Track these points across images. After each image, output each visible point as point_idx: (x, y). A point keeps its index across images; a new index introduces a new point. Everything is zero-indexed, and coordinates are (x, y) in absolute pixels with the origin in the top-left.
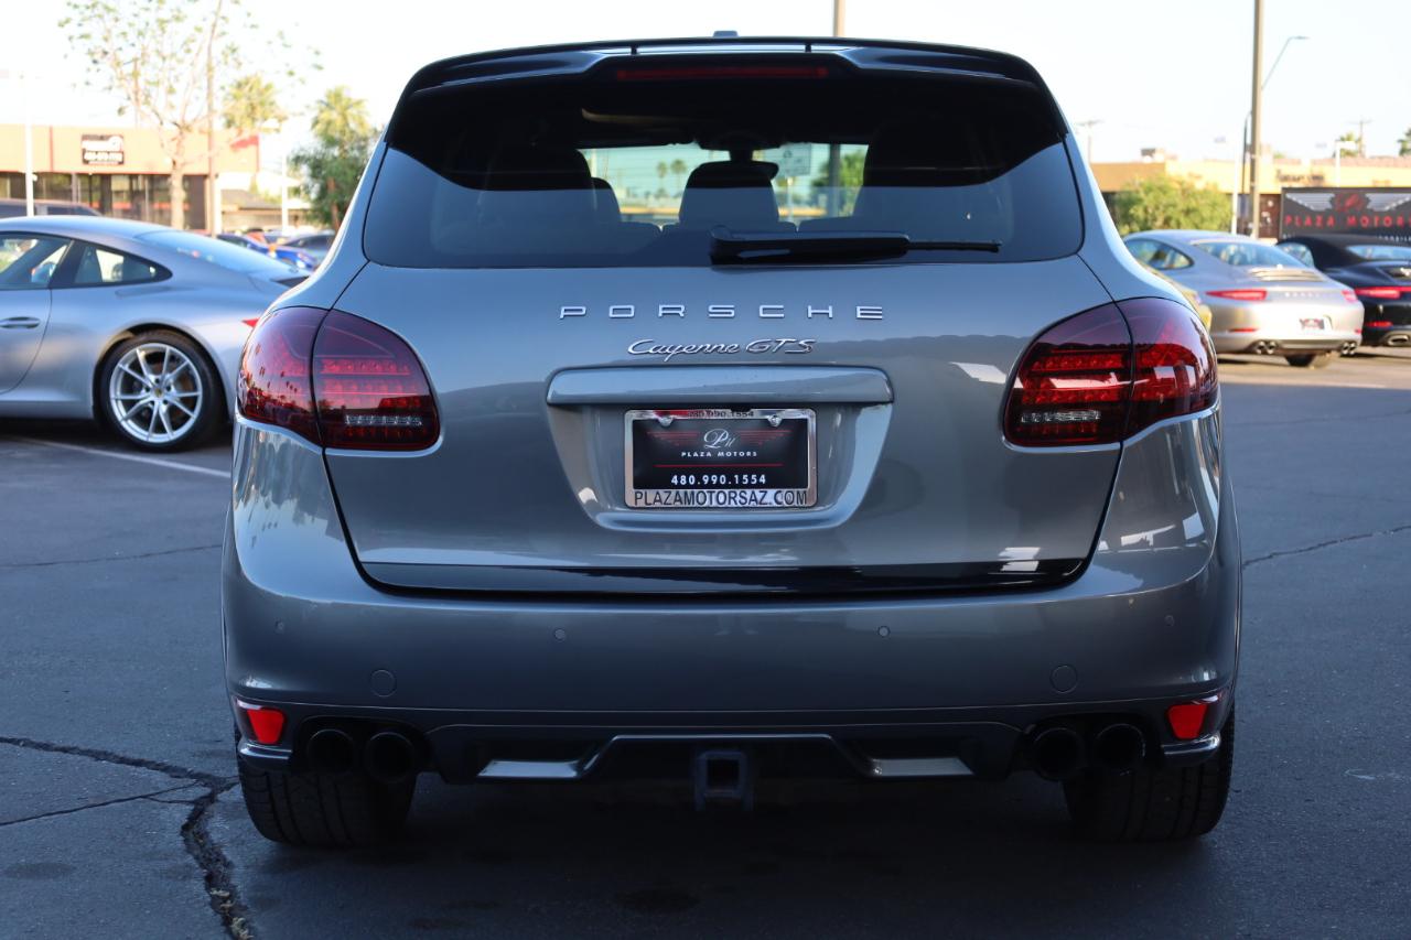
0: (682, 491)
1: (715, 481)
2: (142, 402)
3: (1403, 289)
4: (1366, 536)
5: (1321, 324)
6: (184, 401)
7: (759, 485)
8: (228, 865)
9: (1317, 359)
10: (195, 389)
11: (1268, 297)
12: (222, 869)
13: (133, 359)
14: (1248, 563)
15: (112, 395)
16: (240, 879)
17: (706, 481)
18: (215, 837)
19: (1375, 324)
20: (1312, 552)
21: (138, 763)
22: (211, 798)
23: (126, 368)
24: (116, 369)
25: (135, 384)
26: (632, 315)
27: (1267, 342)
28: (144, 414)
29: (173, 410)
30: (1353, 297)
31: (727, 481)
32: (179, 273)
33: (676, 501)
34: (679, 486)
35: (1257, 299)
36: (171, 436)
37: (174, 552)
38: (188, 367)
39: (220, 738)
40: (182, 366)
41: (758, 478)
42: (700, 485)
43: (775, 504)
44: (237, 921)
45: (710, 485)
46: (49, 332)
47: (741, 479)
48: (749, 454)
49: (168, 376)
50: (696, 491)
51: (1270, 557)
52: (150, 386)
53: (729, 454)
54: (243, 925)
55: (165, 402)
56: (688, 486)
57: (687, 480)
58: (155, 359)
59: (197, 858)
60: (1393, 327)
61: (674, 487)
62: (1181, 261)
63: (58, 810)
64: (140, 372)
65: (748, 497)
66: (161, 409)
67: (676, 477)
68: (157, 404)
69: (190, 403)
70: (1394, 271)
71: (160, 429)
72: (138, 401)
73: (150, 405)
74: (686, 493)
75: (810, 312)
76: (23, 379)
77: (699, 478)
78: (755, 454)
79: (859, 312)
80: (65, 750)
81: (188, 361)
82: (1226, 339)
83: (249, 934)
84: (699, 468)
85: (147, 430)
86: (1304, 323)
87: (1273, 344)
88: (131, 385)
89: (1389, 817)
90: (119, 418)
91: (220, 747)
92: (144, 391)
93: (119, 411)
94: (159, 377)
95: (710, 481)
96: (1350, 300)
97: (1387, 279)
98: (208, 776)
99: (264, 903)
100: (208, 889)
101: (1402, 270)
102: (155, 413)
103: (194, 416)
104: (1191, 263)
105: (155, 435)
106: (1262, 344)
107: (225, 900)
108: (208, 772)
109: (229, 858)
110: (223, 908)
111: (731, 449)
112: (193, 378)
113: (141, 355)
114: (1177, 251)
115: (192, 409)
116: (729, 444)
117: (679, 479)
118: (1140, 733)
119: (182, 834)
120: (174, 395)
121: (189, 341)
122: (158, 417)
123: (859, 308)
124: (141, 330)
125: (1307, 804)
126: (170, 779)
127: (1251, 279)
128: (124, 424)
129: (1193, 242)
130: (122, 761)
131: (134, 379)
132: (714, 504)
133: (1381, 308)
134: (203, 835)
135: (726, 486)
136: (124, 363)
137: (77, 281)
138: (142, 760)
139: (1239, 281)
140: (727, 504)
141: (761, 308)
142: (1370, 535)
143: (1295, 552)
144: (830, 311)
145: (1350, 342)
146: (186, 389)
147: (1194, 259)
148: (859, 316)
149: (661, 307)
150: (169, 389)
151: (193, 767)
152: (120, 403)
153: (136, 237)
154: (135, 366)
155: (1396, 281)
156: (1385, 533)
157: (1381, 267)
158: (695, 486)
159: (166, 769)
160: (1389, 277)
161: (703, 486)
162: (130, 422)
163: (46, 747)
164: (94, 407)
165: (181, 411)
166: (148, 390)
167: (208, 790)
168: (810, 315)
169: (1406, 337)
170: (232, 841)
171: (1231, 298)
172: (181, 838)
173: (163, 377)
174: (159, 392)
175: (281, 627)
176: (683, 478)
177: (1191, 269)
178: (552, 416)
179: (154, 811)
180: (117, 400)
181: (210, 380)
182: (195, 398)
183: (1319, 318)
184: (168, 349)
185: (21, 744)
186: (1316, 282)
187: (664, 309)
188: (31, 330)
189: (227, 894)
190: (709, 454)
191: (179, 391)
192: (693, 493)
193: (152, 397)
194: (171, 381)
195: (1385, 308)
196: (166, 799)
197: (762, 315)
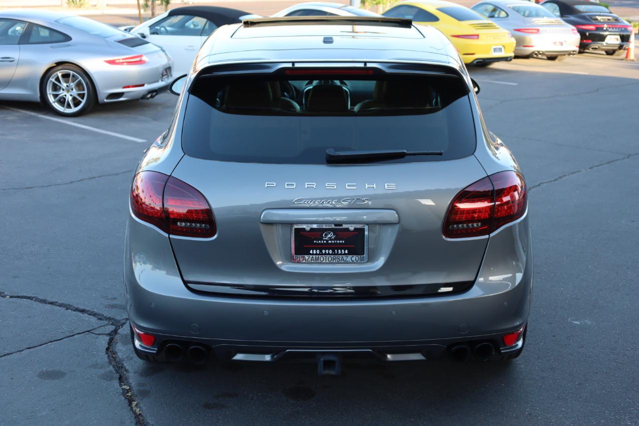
0: (314, 256)
1: (327, 252)
2: (60, 96)
3: (598, 26)
4: (578, 172)
5: (562, 44)
6: (79, 95)
7: (345, 254)
8: (127, 371)
9: (559, 58)
10: (84, 90)
11: (540, 32)
12: (125, 373)
13: (56, 77)
14: (530, 189)
15: (48, 92)
16: (133, 379)
17: (324, 252)
18: (120, 355)
19: (585, 41)
20: (556, 182)
21: (83, 311)
22: (115, 332)
23: (53, 80)
24: (49, 81)
25: (58, 87)
26: (294, 187)
27: (538, 52)
28: (62, 100)
29: (74, 99)
30: (576, 31)
31: (332, 252)
32: (75, 38)
33: (311, 260)
34: (313, 254)
35: (535, 33)
36: (74, 110)
37: (83, 180)
38: (80, 80)
39: (115, 297)
40: (77, 80)
41: (345, 251)
42: (321, 254)
43: (351, 261)
44: (134, 403)
45: (325, 254)
46: (19, 63)
47: (338, 252)
48: (341, 242)
49: (72, 84)
50: (320, 256)
51: (539, 185)
52: (64, 88)
53: (333, 242)
54: (136, 405)
55: (71, 95)
56: (316, 254)
57: (316, 252)
58: (66, 76)
59: (114, 367)
60: (593, 43)
61: (311, 254)
62: (503, 14)
63: (55, 339)
64: (59, 82)
65: (340, 258)
66: (69, 98)
67: (312, 251)
68: (67, 96)
69: (82, 96)
70: (594, 17)
71: (69, 106)
72: (59, 94)
73: (64, 96)
74: (316, 257)
75: (367, 186)
76: (8, 84)
77: (321, 251)
78: (343, 242)
79: (386, 186)
80: (52, 303)
81: (80, 78)
82: (521, 50)
83: (139, 411)
84: (321, 247)
85: (64, 107)
86: (555, 43)
87: (541, 52)
88: (55, 88)
89: (585, 346)
90: (51, 102)
91: (115, 302)
92: (61, 90)
93: (51, 99)
94: (68, 84)
95: (325, 252)
96: (575, 33)
97: (590, 21)
98: (113, 319)
99: (144, 394)
100: (121, 385)
101: (597, 17)
102: (67, 100)
103: (84, 101)
104: (508, 15)
105: (67, 109)
106: (536, 52)
107: (128, 391)
108: (113, 317)
109: (127, 368)
110: (128, 396)
111: (334, 240)
112: (82, 85)
113: (60, 75)
114: (501, 9)
115: (83, 98)
116: (333, 238)
117: (313, 251)
118: (491, 345)
119: (106, 353)
120: (75, 92)
121: (80, 69)
122: (68, 101)
123: (386, 185)
124: (59, 63)
125: (554, 338)
126: (97, 321)
127: (533, 24)
128: (53, 104)
129: (508, 6)
130: (77, 310)
131: (57, 85)
132: (327, 261)
133: (587, 34)
134: (114, 353)
135: (332, 254)
136: (52, 78)
137: (31, 41)
138: (85, 309)
139: (528, 24)
140: (332, 262)
141: (347, 184)
142: (580, 171)
143: (549, 182)
144: (374, 186)
145: (574, 51)
146: (80, 90)
147: (509, 13)
148: (386, 188)
149: (306, 184)
150: (72, 89)
151: (106, 314)
152: (51, 95)
153: (56, 21)
154: (57, 79)
155: (594, 22)
156: (586, 170)
157: (589, 16)
158: (319, 254)
159: (94, 314)
160: (592, 20)
161: (322, 254)
162: (56, 103)
163: (44, 301)
164: (41, 97)
165: (77, 99)
166: (63, 90)
167: (112, 328)
168: (366, 188)
169: (597, 47)
170: (127, 358)
171: (524, 32)
172: (107, 356)
173: (70, 85)
174: (68, 91)
175: (153, 304)
176: (315, 251)
177: (507, 18)
178: (262, 227)
179: (94, 340)
180: (50, 94)
181: (90, 87)
182: (84, 94)
183: (561, 41)
184: (72, 73)
185: (34, 299)
186: (559, 25)
187: (308, 185)
188: (12, 63)
189: (128, 388)
190: (325, 242)
191: (77, 91)
192: (318, 257)
193: (65, 93)
194: (73, 86)
195: (589, 34)
196: (97, 332)
197: (347, 188)
